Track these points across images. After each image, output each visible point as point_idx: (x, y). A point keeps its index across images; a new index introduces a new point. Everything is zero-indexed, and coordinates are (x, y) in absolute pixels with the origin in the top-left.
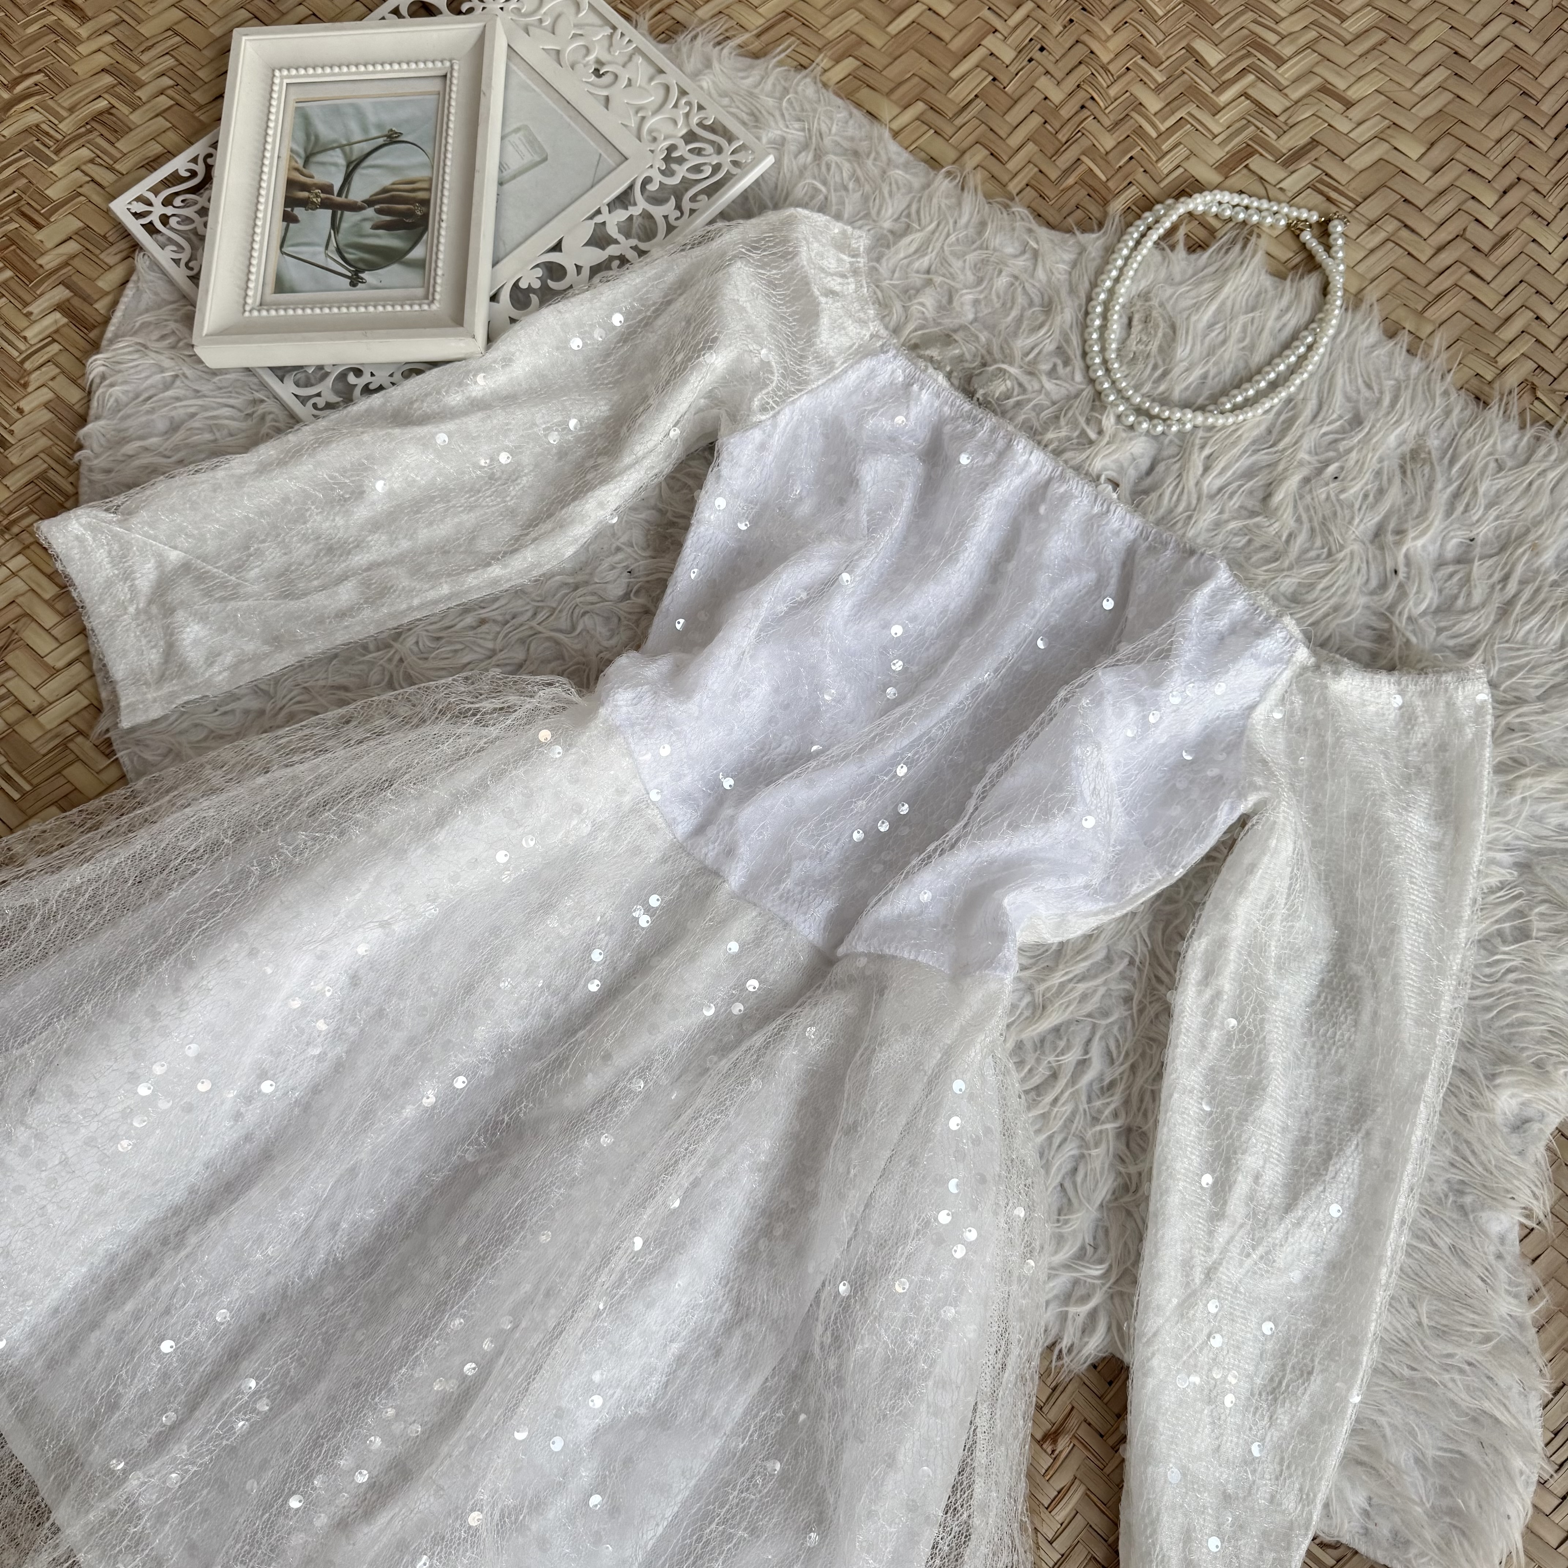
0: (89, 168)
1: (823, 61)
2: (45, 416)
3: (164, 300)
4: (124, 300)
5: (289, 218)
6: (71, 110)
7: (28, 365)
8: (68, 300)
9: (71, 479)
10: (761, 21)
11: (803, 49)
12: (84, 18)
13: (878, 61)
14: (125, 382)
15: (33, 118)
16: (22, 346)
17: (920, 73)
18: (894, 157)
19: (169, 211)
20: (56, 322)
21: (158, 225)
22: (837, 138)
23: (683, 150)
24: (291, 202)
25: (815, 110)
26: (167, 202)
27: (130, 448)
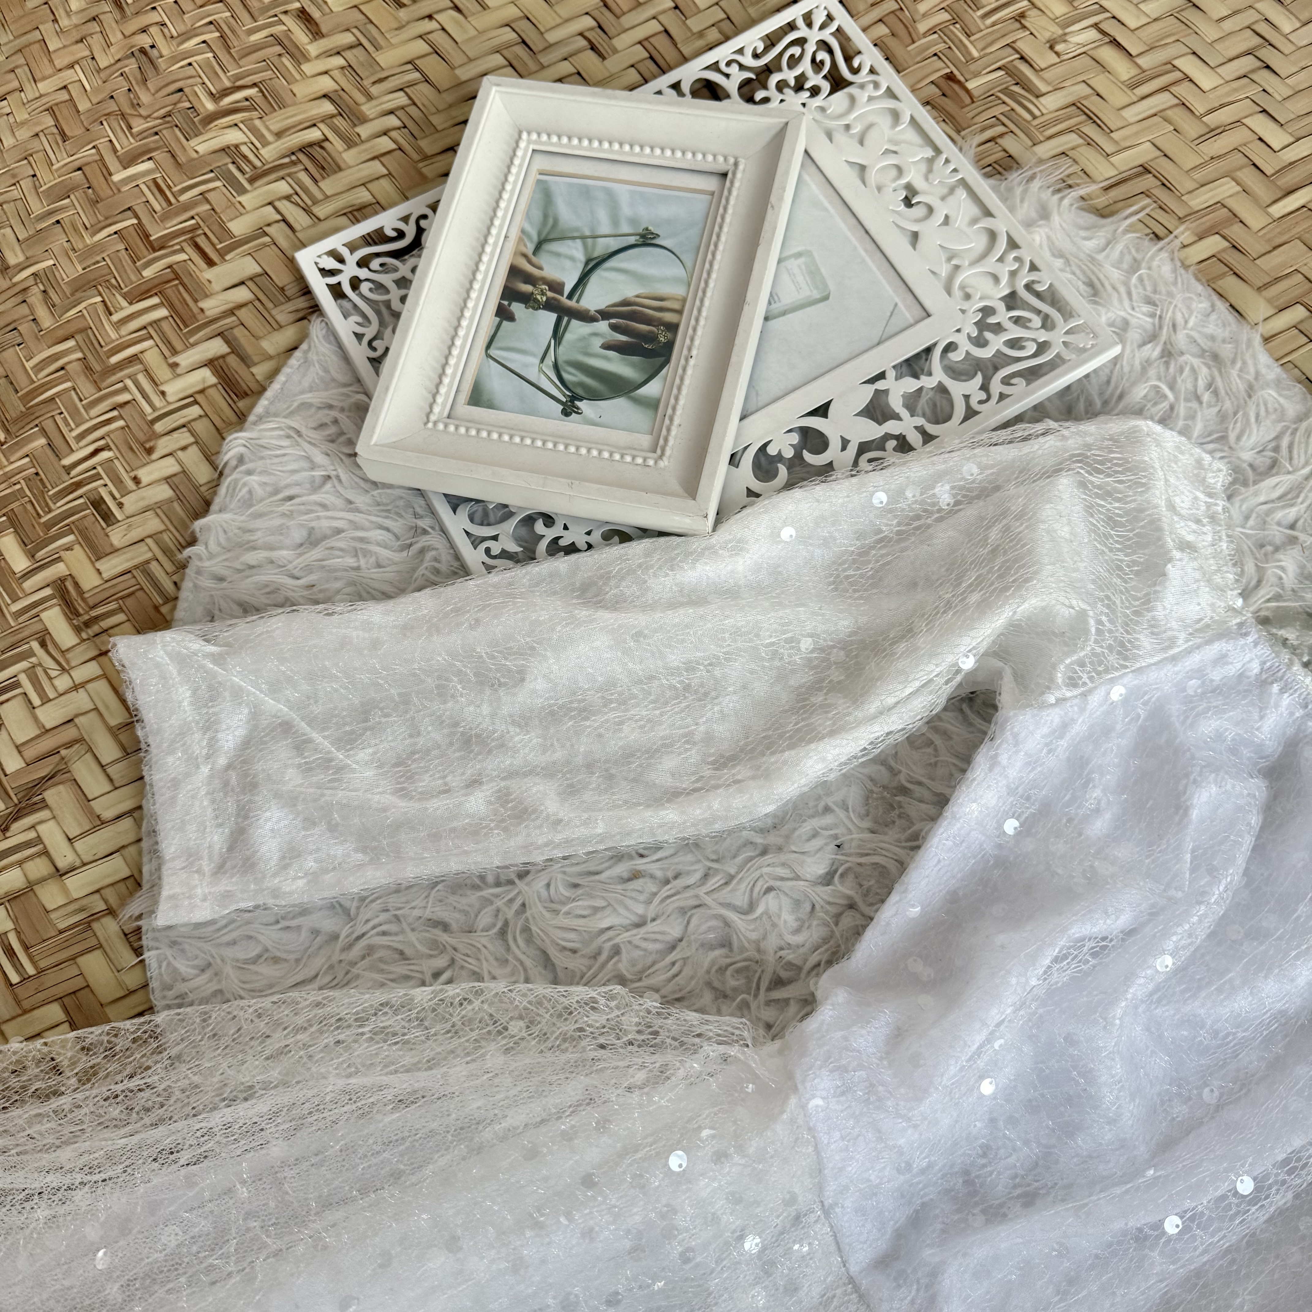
0: (284, 206)
1: (1184, 234)
2: (165, 492)
3: (333, 380)
4: (286, 370)
5: (503, 314)
6: (279, 135)
7: (159, 427)
8: (223, 357)
9: (175, 578)
10: (1113, 172)
11: (1160, 215)
12: (316, 33)
13: (1253, 246)
14: (264, 472)
15: (234, 137)
16: (157, 401)
17: (1304, 270)
18: (1264, 371)
19: (363, 273)
20: (204, 380)
21: (347, 288)
22: (1193, 334)
23: (1002, 316)
24: (509, 294)
25: (1170, 294)
26: (363, 263)
27: (252, 558)
